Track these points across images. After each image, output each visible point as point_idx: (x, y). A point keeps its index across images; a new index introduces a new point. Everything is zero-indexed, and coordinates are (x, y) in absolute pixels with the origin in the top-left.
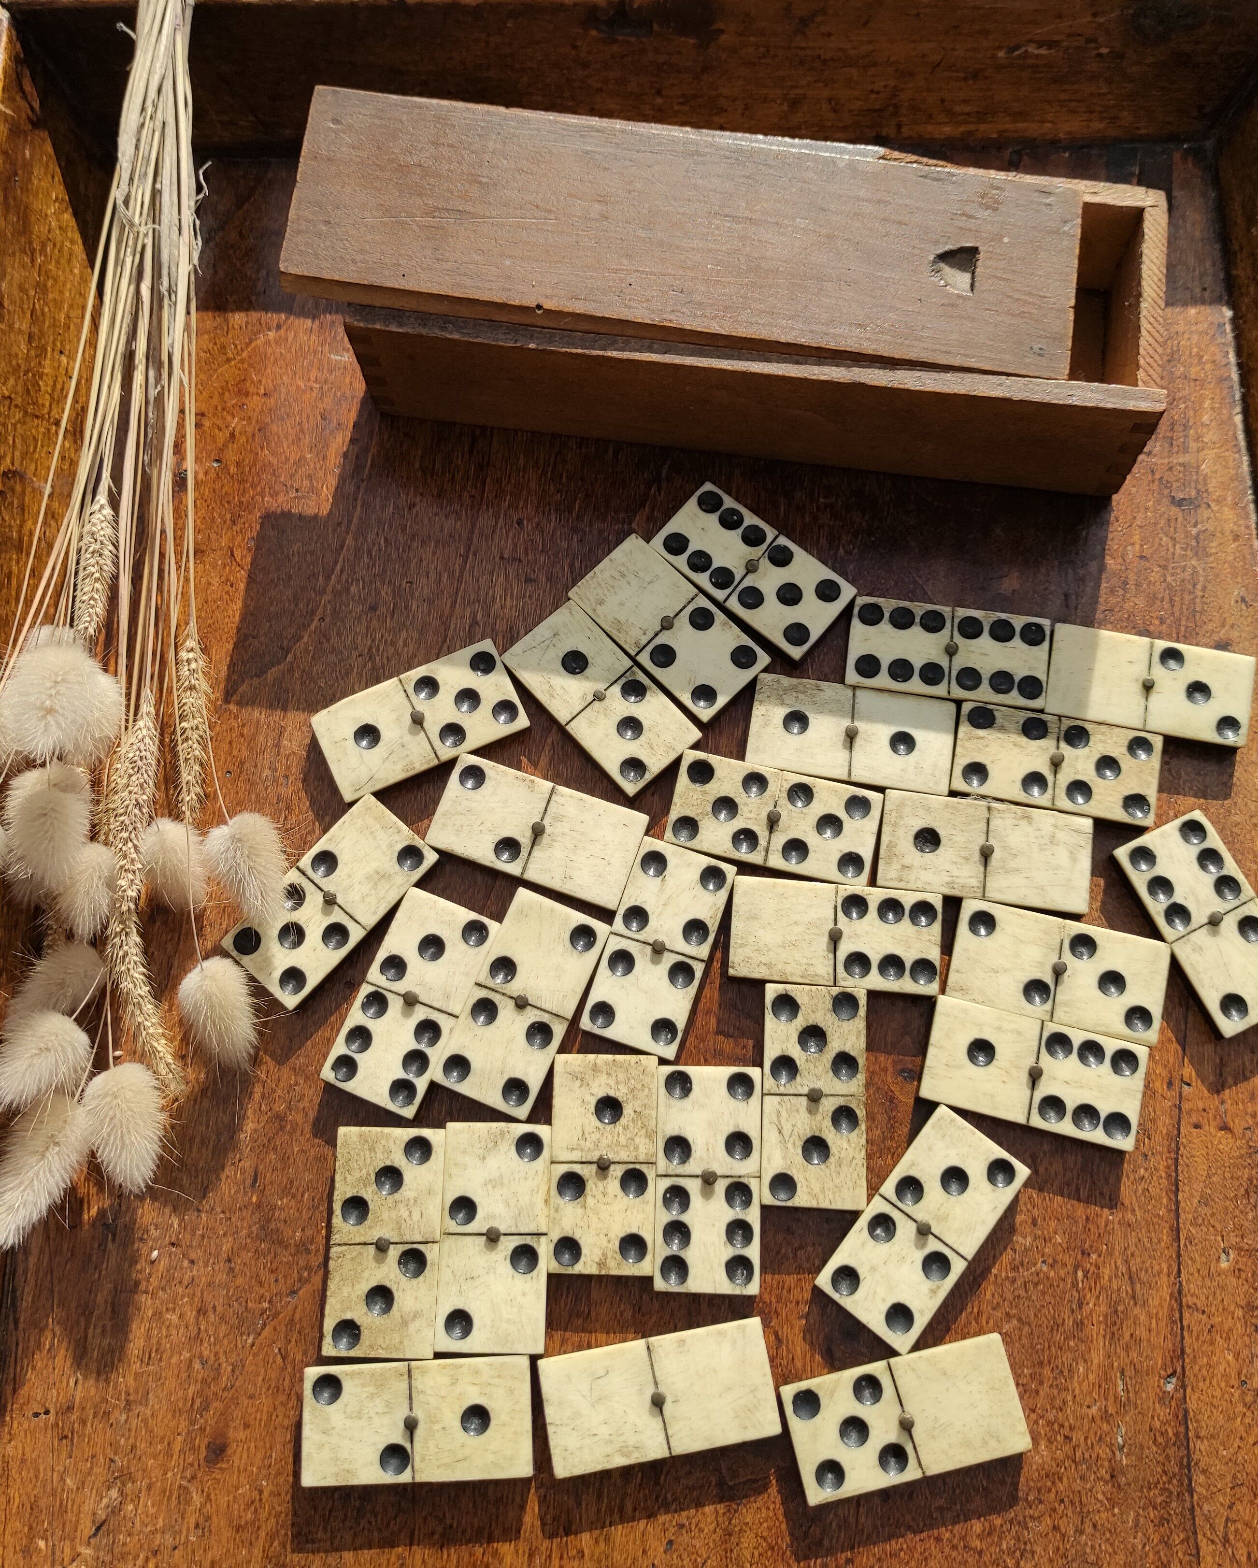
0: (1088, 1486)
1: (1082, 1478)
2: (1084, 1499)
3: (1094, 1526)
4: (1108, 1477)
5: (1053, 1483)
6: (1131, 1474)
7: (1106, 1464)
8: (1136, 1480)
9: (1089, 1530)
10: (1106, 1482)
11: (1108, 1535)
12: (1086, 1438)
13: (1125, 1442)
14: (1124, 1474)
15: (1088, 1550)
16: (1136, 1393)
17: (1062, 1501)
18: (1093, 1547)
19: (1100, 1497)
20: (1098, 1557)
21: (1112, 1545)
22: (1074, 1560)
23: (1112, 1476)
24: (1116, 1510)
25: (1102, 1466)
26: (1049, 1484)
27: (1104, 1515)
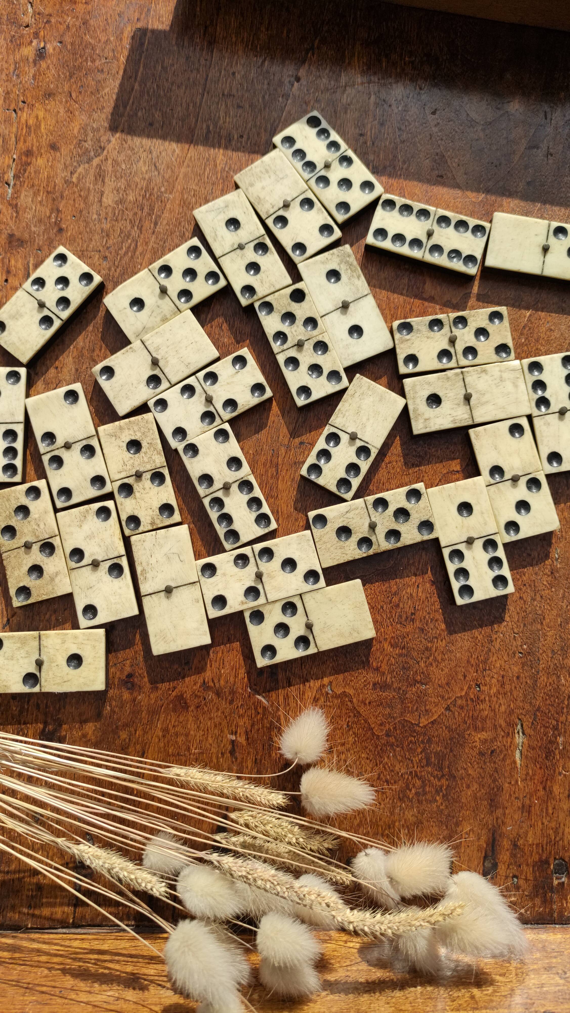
0: (539, 578)
1: (536, 574)
2: (536, 584)
3: (541, 597)
4: (549, 573)
5: (521, 576)
6: (562, 572)
7: (549, 567)
8: (564, 575)
9: (538, 598)
10: (549, 576)
11: (548, 601)
12: (539, 555)
13: (559, 556)
14: (557, 572)
15: (538, 608)
16: (566, 532)
17: (525, 585)
18: (540, 607)
19: (545, 583)
20: (542, 612)
21: (550, 606)
22: (530, 613)
23: (552, 573)
24: (553, 589)
25: (547, 568)
26: (518, 577)
27: (547, 592)
